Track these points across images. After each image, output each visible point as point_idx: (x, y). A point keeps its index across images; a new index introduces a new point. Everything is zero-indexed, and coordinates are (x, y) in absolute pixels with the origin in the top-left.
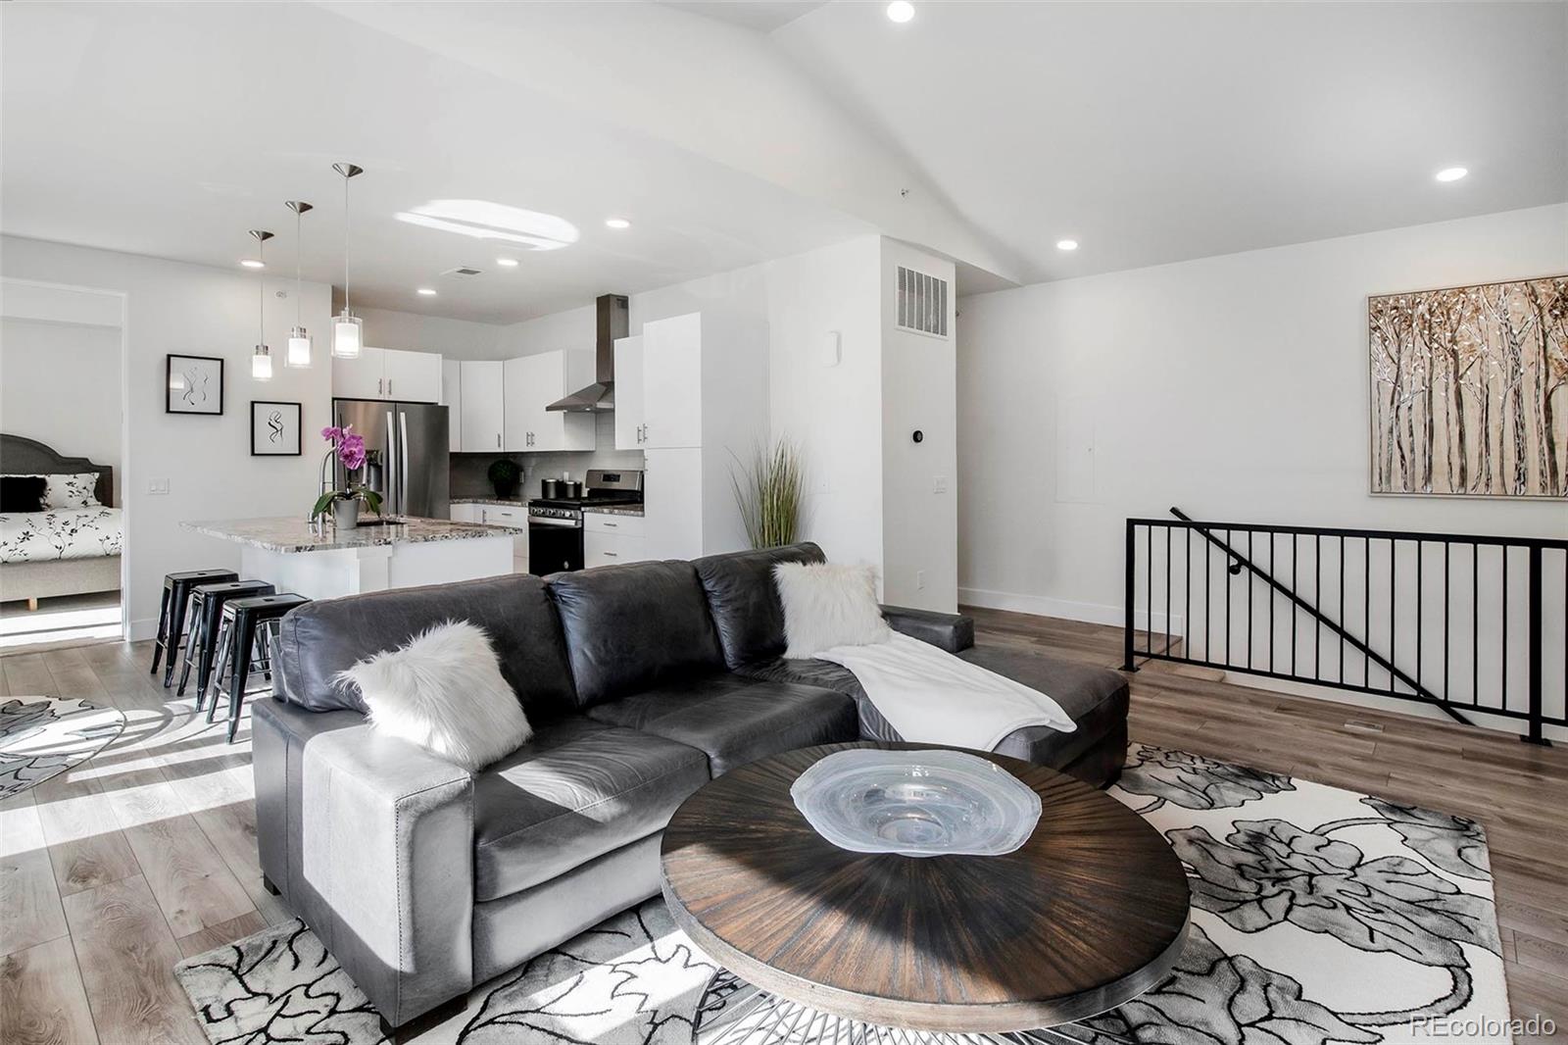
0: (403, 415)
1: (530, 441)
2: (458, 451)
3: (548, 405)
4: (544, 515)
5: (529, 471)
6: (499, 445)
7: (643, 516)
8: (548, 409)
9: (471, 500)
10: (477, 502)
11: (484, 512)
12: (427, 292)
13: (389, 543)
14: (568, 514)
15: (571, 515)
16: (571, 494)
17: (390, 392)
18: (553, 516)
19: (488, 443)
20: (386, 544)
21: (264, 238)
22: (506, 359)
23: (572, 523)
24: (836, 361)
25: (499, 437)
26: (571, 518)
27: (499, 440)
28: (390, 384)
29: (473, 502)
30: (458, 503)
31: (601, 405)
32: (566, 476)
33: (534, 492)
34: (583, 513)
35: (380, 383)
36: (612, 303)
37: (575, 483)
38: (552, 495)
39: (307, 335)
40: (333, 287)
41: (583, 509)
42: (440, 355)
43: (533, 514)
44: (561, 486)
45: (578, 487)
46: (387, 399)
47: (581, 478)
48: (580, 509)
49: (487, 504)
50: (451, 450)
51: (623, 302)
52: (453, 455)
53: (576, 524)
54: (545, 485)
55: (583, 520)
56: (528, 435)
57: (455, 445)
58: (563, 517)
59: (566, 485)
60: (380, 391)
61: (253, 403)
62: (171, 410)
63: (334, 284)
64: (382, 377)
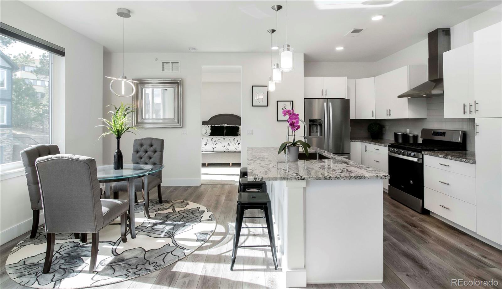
0: (330, 104)
1: (388, 113)
2: (355, 119)
3: (399, 95)
4: (397, 153)
5: (387, 128)
6: (373, 116)
8: (399, 97)
9: (360, 141)
10: (362, 142)
11: (366, 147)
12: (340, 49)
13: (304, 179)
14: (413, 154)
15: (415, 155)
16: (411, 142)
17: (326, 95)
18: (403, 154)
19: (367, 115)
20: (302, 180)
21: (273, 32)
22: (376, 76)
23: (415, 160)
25: (373, 112)
26: (414, 156)
27: (373, 114)
28: (326, 91)
29: (361, 142)
30: (354, 142)
31: (435, 92)
32: (408, 131)
33: (391, 138)
34: (423, 155)
35: (322, 91)
36: (439, 33)
37: (414, 135)
38: (400, 141)
40: (304, 54)
41: (423, 152)
42: (347, 77)
43: (390, 151)
44: (405, 136)
45: (415, 137)
46: (325, 98)
47: (418, 132)
48: (421, 153)
49: (367, 143)
50: (351, 118)
51: (447, 32)
52: (352, 120)
53: (418, 160)
54: (396, 135)
55: (423, 159)
56: (387, 111)
57: (353, 116)
58: (410, 156)
59: (409, 136)
60: (322, 95)
61: (277, 101)
62: (253, 105)
63: (304, 53)
64: (323, 89)
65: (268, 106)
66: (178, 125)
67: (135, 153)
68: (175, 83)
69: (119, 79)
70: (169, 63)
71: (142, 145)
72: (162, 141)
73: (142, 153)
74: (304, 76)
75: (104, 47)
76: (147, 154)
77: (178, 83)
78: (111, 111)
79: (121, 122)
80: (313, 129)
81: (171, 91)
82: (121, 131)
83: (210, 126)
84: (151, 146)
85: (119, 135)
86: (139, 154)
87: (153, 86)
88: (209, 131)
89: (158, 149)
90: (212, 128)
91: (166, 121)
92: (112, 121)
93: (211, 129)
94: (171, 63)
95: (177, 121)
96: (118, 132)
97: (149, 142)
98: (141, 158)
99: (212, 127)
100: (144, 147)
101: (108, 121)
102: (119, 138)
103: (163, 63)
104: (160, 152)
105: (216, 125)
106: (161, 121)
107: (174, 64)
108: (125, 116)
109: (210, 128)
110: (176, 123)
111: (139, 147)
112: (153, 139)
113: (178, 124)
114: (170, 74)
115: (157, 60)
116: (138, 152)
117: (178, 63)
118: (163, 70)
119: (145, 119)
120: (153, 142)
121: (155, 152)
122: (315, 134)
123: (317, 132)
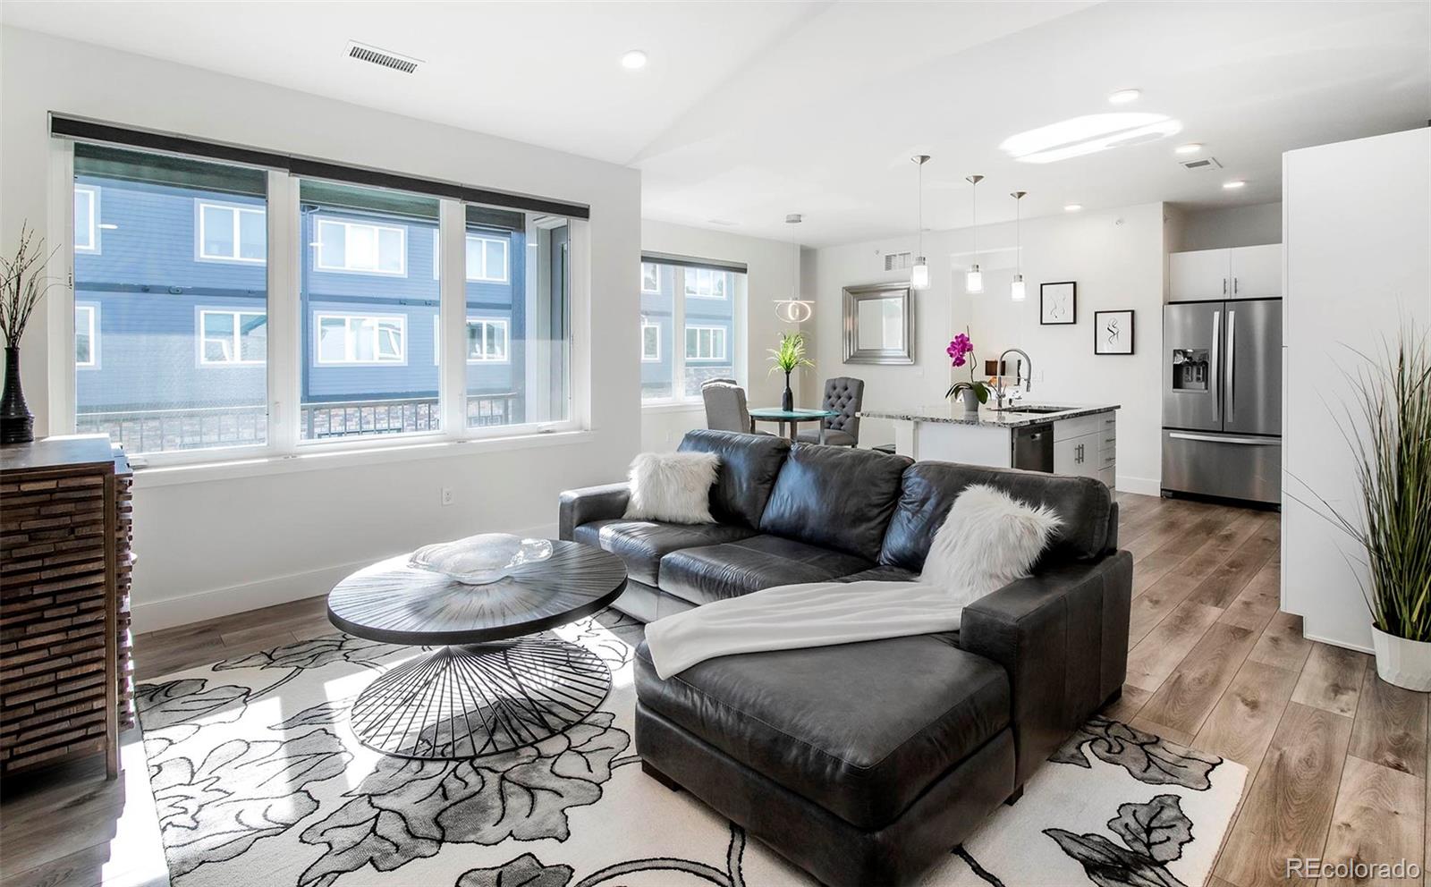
0: (1232, 315)
12: (1233, 185)
17: (1236, 291)
21: (1020, 197)
28: (1236, 282)
35: (1225, 282)
40: (1165, 203)
46: (1230, 298)
60: (1225, 291)
61: (1096, 313)
62: (1044, 322)
63: (1166, 200)
64: (1227, 277)
65: (1075, 323)
66: (909, 362)
67: (827, 399)
68: (903, 290)
70: (896, 255)
71: (835, 388)
72: (861, 384)
73: (833, 399)
74: (1165, 253)
75: (802, 247)
76: (839, 401)
77: (907, 289)
79: (790, 353)
84: (847, 389)
85: (788, 369)
86: (831, 399)
89: (856, 394)
92: (781, 352)
94: (900, 255)
95: (906, 353)
96: (787, 366)
97: (843, 384)
98: (833, 406)
100: (837, 390)
102: (788, 373)
103: (888, 258)
104: (858, 397)
107: (905, 256)
110: (903, 357)
111: (831, 392)
112: (850, 379)
114: (896, 274)
115: (878, 252)
116: (830, 397)
117: (910, 254)
118: (888, 268)
120: (849, 384)
121: (850, 398)
122: (1194, 386)
123: (1198, 379)
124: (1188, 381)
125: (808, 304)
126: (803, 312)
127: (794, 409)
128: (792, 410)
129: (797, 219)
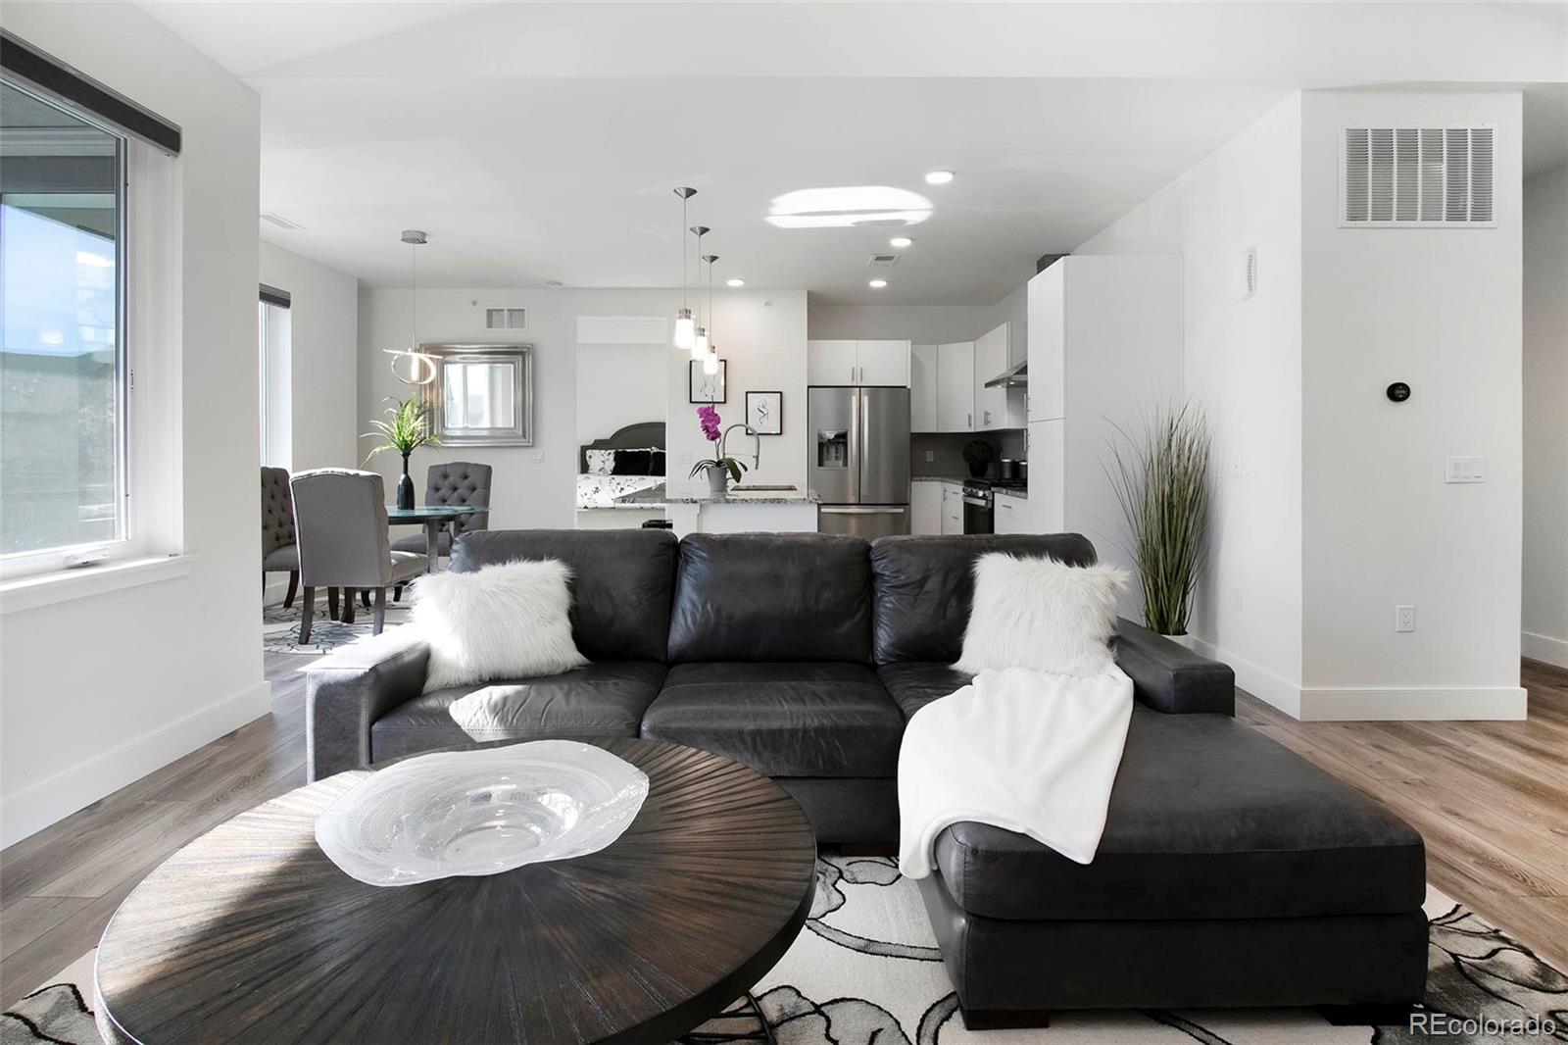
0: (865, 400)
2: (935, 432)
3: (986, 382)
4: (970, 494)
6: (970, 425)
7: (1026, 498)
8: (988, 385)
9: (938, 478)
11: (944, 489)
12: (878, 284)
14: (981, 494)
15: (984, 495)
17: (863, 378)
18: (975, 495)
19: (958, 424)
21: (712, 261)
22: (976, 339)
23: (982, 503)
24: (1246, 291)
25: (970, 417)
26: (986, 498)
27: (970, 421)
28: (862, 371)
29: (941, 481)
34: (993, 493)
35: (853, 371)
39: (706, 334)
40: (808, 292)
42: (909, 341)
43: (965, 494)
46: (857, 385)
48: (991, 489)
49: (949, 483)
50: (914, 431)
52: (916, 435)
53: (986, 503)
55: (993, 501)
56: (986, 414)
57: (919, 426)
60: (853, 379)
61: (747, 393)
62: (693, 400)
63: (810, 289)
64: (854, 366)
65: (725, 402)
66: (522, 442)
67: (432, 492)
68: (517, 354)
69: (407, 354)
70: (502, 310)
71: (445, 476)
72: (488, 469)
73: (444, 492)
74: (808, 339)
75: (359, 280)
76: (454, 494)
77: (522, 354)
78: (390, 409)
79: (411, 427)
80: (828, 452)
81: (506, 371)
82: (412, 442)
83: (612, 451)
84: (466, 477)
85: (407, 450)
86: (440, 493)
87: (464, 358)
88: (611, 464)
89: (479, 484)
90: (619, 457)
91: (499, 433)
92: (395, 425)
93: (615, 460)
94: (508, 310)
95: (521, 433)
96: (406, 445)
97: (460, 471)
98: (445, 501)
99: (617, 454)
100: (450, 479)
101: (387, 426)
102: (406, 455)
103: (490, 312)
104: (483, 490)
105: (628, 450)
106: (485, 433)
107: (514, 313)
108: (418, 416)
109: (612, 457)
110: (519, 438)
111: (440, 481)
112: (468, 464)
113: (523, 440)
114: (506, 335)
115: (474, 303)
116: (438, 490)
117: (523, 310)
118: (490, 326)
119: (447, 429)
120: (469, 471)
121: (474, 489)
122: (833, 463)
123: (837, 458)
124: (828, 459)
125: (431, 358)
126: (424, 370)
127: (416, 507)
128: (413, 508)
129: (420, 239)
